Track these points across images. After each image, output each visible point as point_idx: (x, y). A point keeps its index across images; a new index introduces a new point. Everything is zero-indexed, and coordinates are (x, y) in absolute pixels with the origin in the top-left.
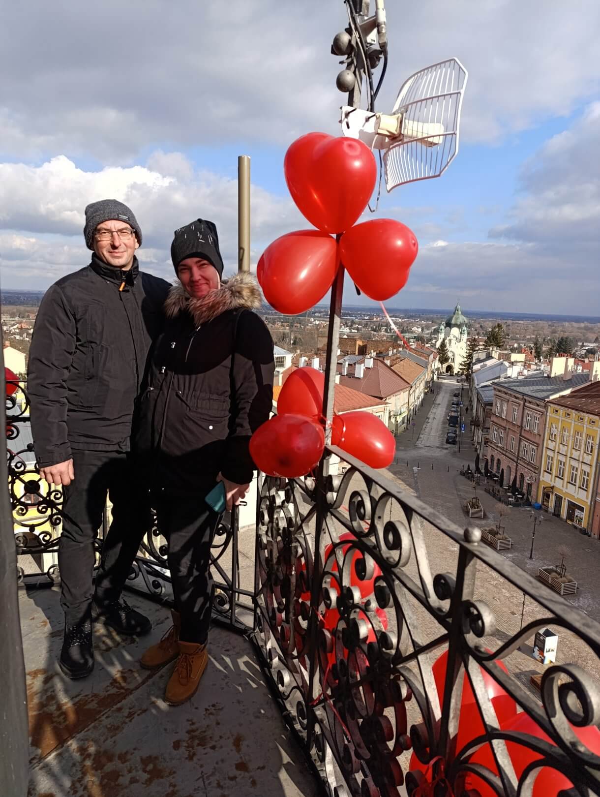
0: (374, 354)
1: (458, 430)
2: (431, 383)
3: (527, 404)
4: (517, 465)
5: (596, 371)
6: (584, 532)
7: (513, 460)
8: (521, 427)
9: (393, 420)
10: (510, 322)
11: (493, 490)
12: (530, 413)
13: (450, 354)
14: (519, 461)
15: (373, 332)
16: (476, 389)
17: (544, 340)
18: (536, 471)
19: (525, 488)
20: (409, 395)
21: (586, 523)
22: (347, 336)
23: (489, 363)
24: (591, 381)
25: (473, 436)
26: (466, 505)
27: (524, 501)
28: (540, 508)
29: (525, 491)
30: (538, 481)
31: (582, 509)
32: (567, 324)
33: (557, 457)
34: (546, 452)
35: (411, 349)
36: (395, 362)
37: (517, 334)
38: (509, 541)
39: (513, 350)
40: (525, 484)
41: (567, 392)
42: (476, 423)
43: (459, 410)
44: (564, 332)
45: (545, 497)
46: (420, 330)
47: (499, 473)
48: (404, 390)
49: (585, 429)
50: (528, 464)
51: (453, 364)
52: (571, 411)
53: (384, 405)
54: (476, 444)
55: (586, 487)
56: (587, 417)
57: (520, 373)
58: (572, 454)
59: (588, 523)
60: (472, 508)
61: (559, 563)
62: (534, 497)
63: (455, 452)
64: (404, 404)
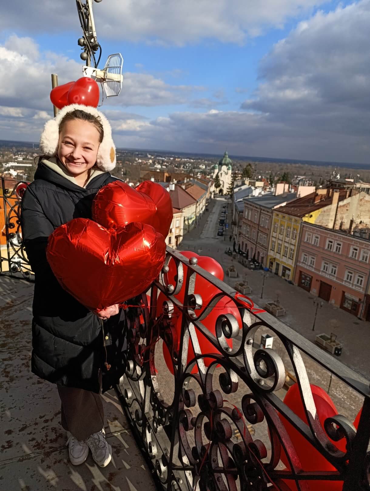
0: (175, 182)
1: (224, 227)
2: (210, 200)
3: (262, 211)
4: (256, 247)
5: (300, 192)
6: (290, 282)
7: (254, 244)
8: (259, 225)
9: (186, 222)
10: (257, 163)
11: (243, 262)
12: (264, 216)
13: (221, 182)
14: (257, 245)
15: (175, 168)
16: (235, 203)
17: (276, 174)
18: (266, 250)
20: (196, 207)
22: (160, 170)
23: (243, 187)
24: (297, 197)
25: (233, 231)
26: (227, 270)
27: (259, 267)
28: (268, 270)
29: (260, 261)
30: (267, 255)
31: (289, 270)
32: (289, 165)
33: (278, 241)
34: (272, 239)
35: (198, 179)
36: (188, 187)
37: (261, 170)
38: (250, 289)
39: (257, 180)
40: (260, 258)
41: (284, 204)
42: (234, 223)
43: (225, 216)
44: (287, 169)
45: (271, 264)
46: (204, 167)
47: (246, 251)
48: (193, 204)
49: (292, 225)
50: (262, 246)
51: (223, 188)
52: (285, 215)
53: (181, 213)
54: (234, 235)
55: (292, 258)
56: (294, 218)
57: (260, 193)
58: (285, 239)
59: (293, 278)
60: (230, 271)
61: (276, 300)
62: (265, 264)
63: (222, 241)
64: (193, 213)
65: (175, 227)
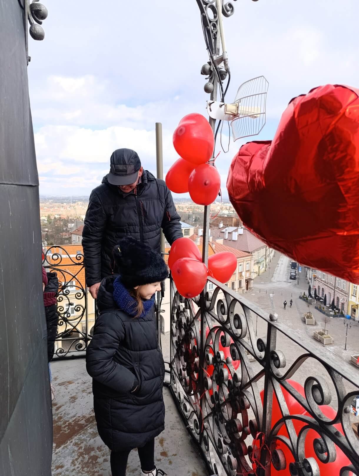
0: (243, 226)
1: (297, 271)
4: (334, 292)
7: (332, 289)
9: (256, 266)
11: (320, 307)
14: (336, 289)
18: (347, 295)
19: (340, 306)
20: (266, 250)
22: (227, 215)
25: (307, 274)
26: (303, 317)
27: (340, 314)
28: (350, 318)
29: (340, 308)
30: (348, 301)
38: (331, 339)
40: (340, 304)
45: (353, 311)
47: (323, 297)
48: (263, 247)
50: (341, 291)
53: (251, 257)
54: (308, 279)
60: (307, 318)
62: (346, 311)
63: (296, 284)
64: (263, 256)
65: (245, 270)
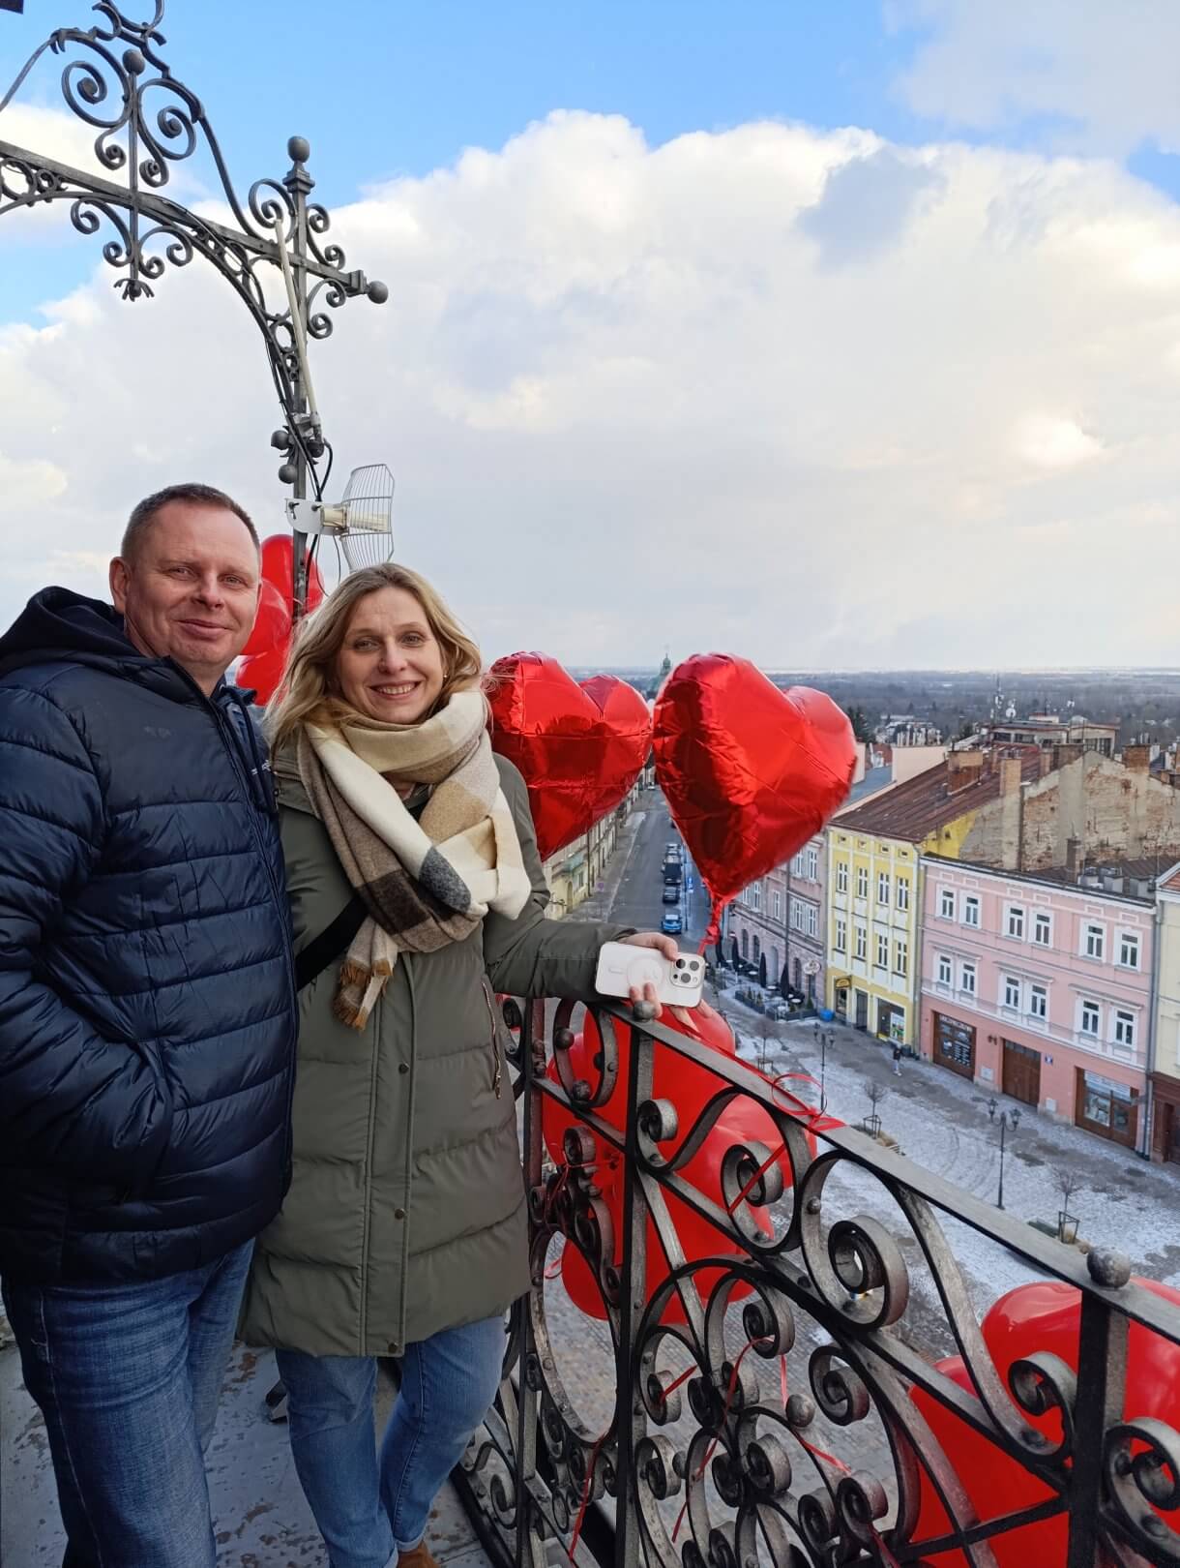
1: (682, 889)
4: (787, 944)
5: (897, 766)
7: (780, 935)
8: (788, 874)
11: (750, 994)
14: (790, 937)
18: (821, 952)
19: (804, 984)
21: (911, 1034)
24: (896, 780)
27: (804, 1009)
28: (832, 1018)
29: (804, 990)
30: (824, 968)
31: (900, 1011)
33: (853, 922)
34: (833, 915)
40: (804, 978)
41: (858, 804)
43: (683, 852)
45: (840, 998)
47: (756, 961)
49: (893, 866)
50: (805, 940)
52: (866, 837)
55: (905, 971)
56: (893, 845)
58: (875, 914)
59: (914, 1036)
62: (821, 999)
